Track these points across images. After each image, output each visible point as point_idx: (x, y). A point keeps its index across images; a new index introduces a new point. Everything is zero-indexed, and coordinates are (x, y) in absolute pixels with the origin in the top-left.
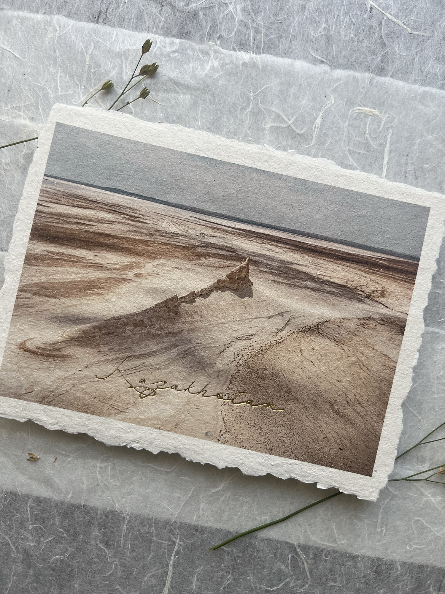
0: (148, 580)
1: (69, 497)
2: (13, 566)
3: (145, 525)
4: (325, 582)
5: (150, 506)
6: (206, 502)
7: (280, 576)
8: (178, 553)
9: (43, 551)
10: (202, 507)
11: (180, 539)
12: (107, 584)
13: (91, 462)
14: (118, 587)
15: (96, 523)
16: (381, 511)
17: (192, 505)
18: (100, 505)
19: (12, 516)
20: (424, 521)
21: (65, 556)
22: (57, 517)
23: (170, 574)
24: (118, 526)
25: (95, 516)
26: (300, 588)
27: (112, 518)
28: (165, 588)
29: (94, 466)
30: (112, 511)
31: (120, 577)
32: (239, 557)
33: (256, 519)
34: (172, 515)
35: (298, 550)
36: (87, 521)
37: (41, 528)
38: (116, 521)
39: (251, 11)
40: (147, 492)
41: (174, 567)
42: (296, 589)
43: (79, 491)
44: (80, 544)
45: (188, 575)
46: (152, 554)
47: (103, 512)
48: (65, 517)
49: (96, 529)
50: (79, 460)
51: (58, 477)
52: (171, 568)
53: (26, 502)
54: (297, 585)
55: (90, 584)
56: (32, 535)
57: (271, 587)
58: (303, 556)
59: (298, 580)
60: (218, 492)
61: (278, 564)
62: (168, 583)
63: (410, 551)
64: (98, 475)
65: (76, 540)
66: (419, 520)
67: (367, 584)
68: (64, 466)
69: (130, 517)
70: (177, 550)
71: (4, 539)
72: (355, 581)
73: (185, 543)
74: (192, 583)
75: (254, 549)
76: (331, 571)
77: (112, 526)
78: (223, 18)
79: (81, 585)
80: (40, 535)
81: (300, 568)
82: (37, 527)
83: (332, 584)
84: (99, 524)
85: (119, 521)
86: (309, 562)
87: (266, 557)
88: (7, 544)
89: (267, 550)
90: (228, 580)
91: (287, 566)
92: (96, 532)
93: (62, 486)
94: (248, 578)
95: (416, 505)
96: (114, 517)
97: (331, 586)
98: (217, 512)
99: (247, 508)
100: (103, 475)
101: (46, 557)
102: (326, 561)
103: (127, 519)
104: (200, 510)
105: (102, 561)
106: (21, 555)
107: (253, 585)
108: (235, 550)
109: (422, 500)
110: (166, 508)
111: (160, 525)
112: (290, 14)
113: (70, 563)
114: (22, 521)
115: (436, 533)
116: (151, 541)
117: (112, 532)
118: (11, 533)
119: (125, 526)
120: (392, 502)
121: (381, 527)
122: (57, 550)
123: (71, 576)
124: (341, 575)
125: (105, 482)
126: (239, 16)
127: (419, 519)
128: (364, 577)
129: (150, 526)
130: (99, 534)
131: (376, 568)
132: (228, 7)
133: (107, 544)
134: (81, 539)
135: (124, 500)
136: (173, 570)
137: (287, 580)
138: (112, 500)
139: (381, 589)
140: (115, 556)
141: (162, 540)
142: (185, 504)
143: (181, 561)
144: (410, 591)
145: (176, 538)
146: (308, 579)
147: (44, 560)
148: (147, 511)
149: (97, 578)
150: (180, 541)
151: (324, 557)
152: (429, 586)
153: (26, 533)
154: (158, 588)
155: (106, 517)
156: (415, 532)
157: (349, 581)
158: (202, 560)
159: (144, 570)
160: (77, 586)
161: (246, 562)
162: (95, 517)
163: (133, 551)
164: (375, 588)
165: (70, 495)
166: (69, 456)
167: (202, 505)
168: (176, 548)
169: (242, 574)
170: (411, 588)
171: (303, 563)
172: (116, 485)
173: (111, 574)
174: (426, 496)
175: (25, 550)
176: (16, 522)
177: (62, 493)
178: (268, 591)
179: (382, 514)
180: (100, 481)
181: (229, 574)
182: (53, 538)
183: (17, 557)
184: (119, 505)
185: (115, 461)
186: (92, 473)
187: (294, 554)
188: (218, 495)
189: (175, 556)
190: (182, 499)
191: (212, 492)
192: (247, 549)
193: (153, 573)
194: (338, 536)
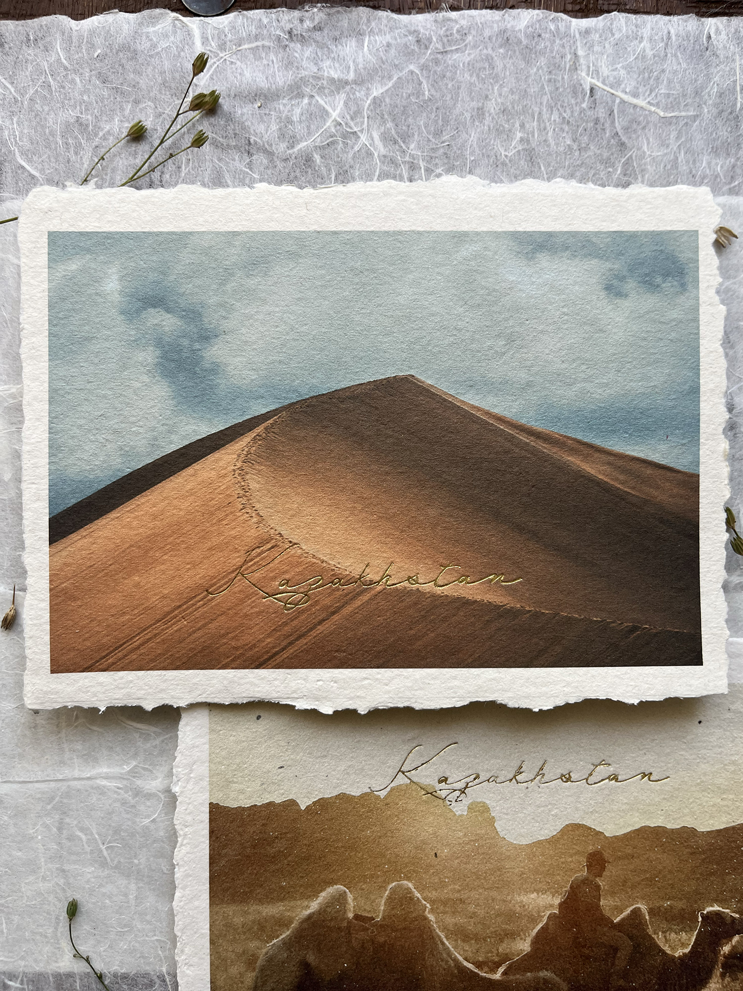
39: (396, 137)
78: (354, 157)
112: (461, 128)
126: (380, 148)
132: (359, 137)
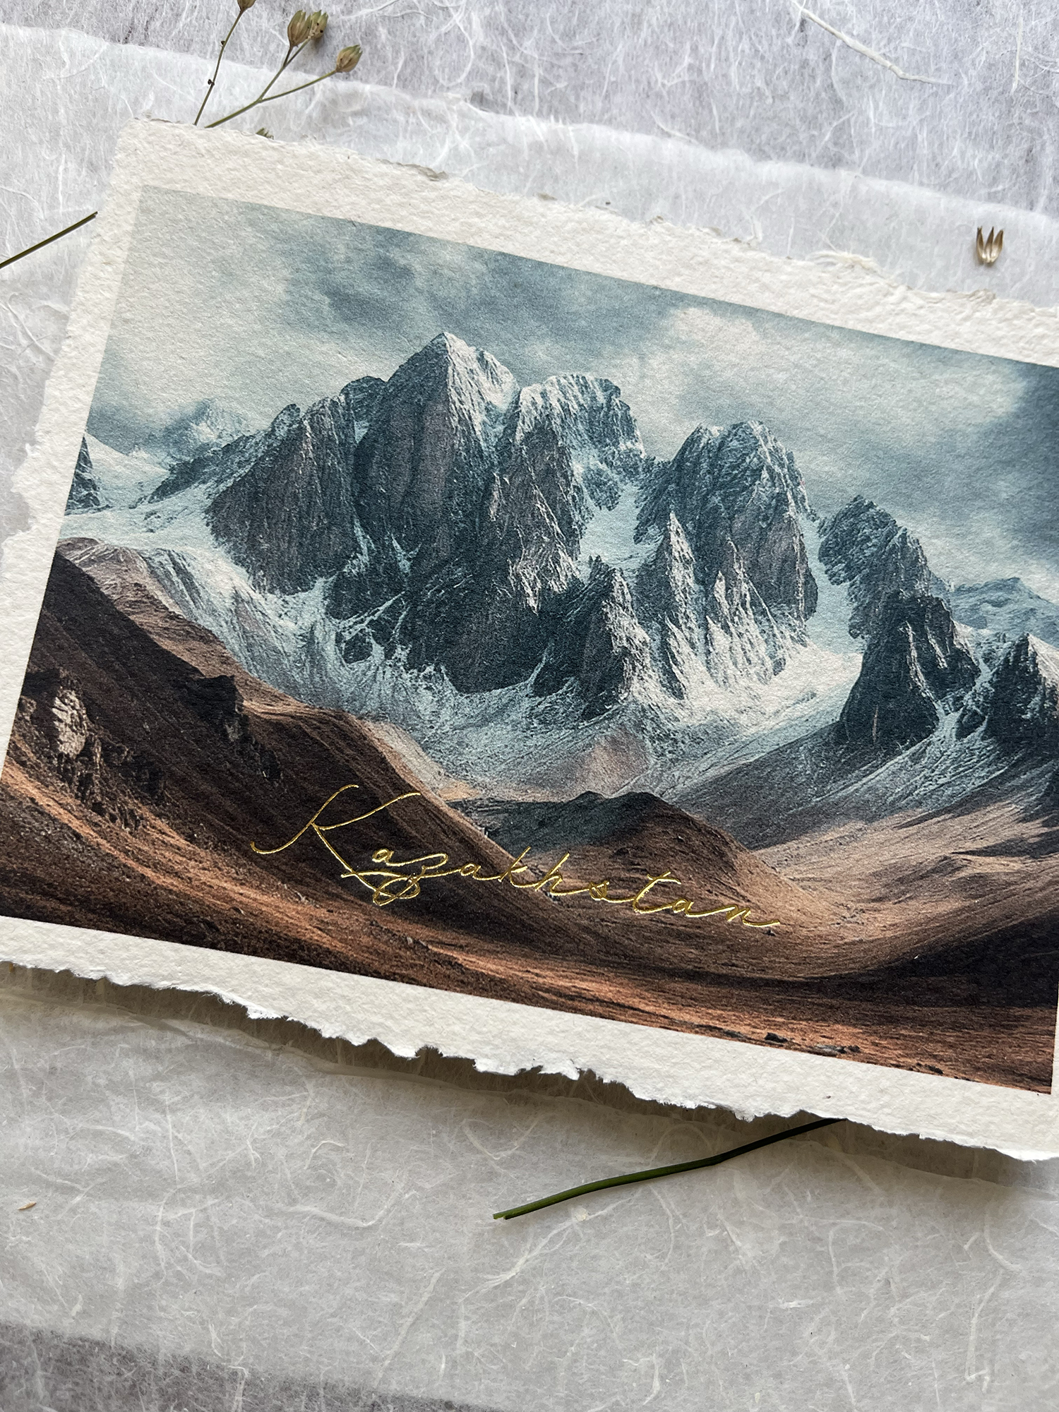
1: (74, 1314)
3: (297, 1394)
5: (309, 1335)
6: (475, 1317)
10: (462, 1334)
13: (139, 1208)
15: (154, 1388)
16: (974, 1320)
17: (433, 1326)
18: (165, 1337)
22: (40, 1373)
24: (218, 1398)
25: (149, 1368)
27: (199, 1374)
29: (147, 1220)
30: (199, 1353)
33: (622, 1365)
34: (374, 1359)
36: (127, 1384)
38: (211, 1382)
40: (301, 1294)
43: (102, 1296)
47: (174, 1356)
48: (62, 1373)
50: (103, 1204)
51: (42, 1254)
60: (507, 1284)
64: (159, 1247)
68: (59, 1223)
69: (252, 1372)
77: (200, 1396)
84: (162, 1392)
85: (220, 1382)
93: (54, 1279)
96: (206, 1371)
98: (507, 1346)
99: (595, 1331)
103: (243, 1375)
104: (460, 1342)
110: (358, 1339)
111: (342, 1390)
119: (239, 1398)
120: (1006, 1295)
121: (977, 1369)
125: (179, 1268)
129: (313, 1395)
135: (235, 1320)
138: (198, 1319)
142: (414, 1324)
155: (183, 1371)
162: (149, 1373)
165: (78, 1307)
166: (71, 1191)
167: (463, 1325)
172: (210, 1276)
177: (54, 1301)
180: (163, 1264)
184: (218, 1335)
185: (210, 1201)
186: (141, 1241)
188: (509, 1294)
190: (404, 1311)
191: (492, 1284)
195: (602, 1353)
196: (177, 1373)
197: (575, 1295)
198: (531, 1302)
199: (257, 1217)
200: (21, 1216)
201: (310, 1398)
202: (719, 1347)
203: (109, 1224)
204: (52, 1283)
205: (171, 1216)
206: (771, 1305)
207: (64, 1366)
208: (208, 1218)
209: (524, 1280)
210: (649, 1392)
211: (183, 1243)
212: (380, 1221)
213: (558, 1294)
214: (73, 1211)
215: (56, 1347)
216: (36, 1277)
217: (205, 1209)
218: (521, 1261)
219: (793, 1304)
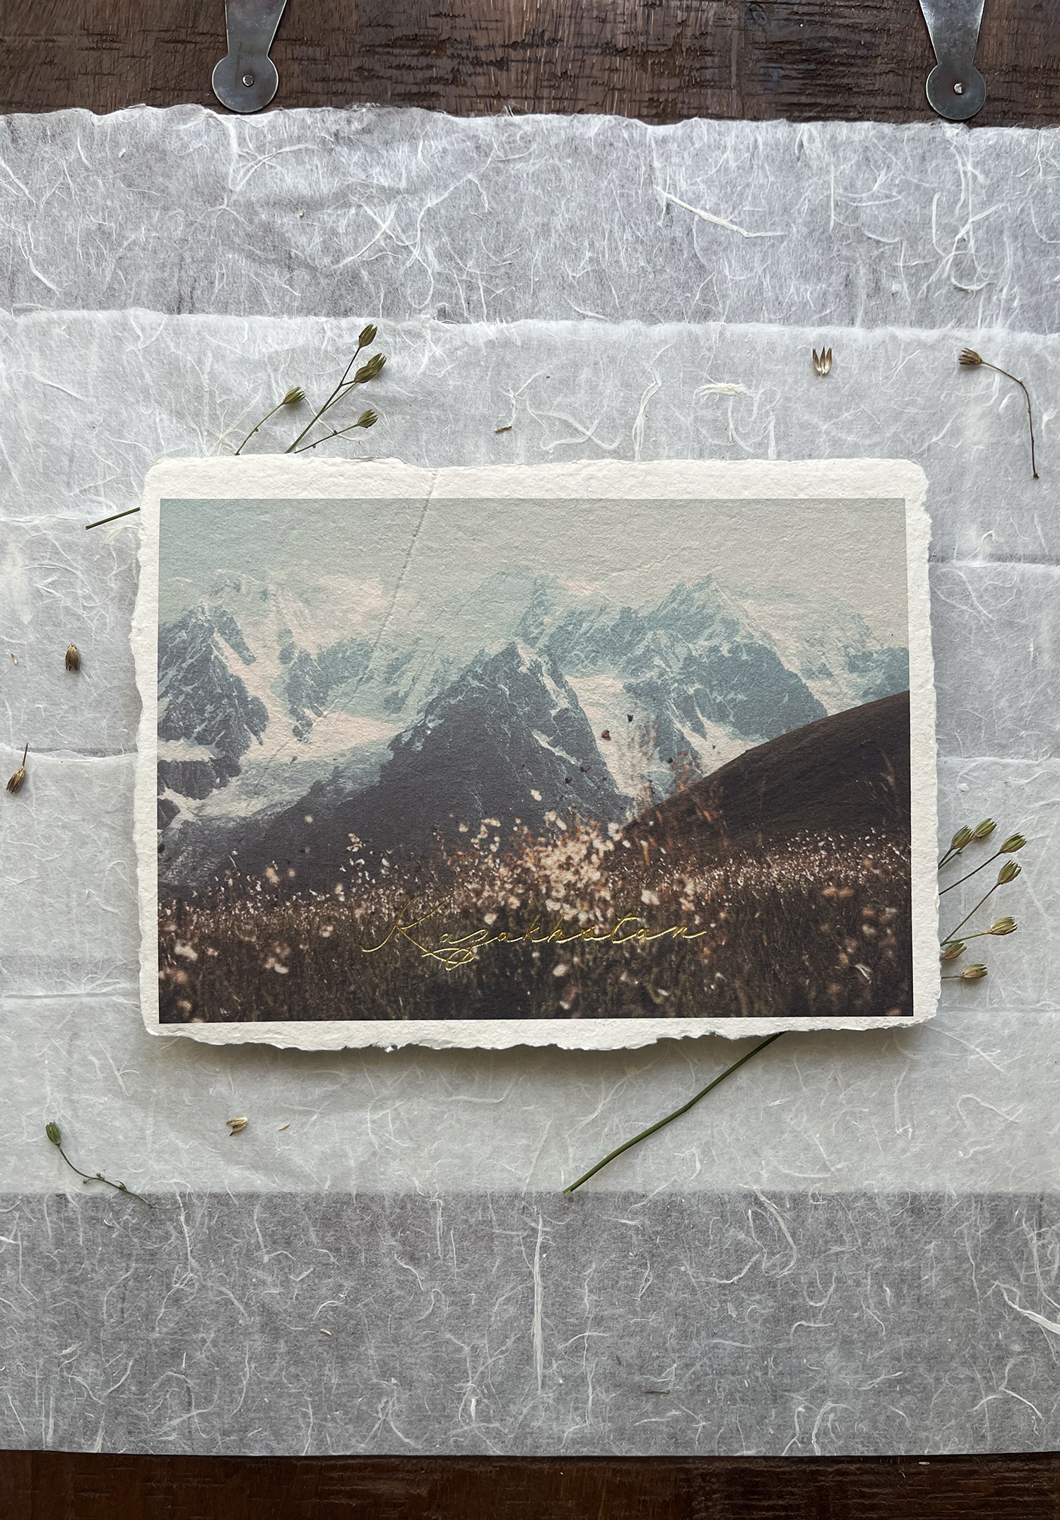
0: (501, 1309)
1: (326, 1188)
2: (246, 1343)
3: (475, 1210)
4: (823, 1248)
5: (476, 1173)
6: (577, 1145)
7: (740, 1252)
8: (544, 1248)
9: (297, 1299)
10: (570, 1156)
11: (544, 1221)
12: (427, 1334)
13: (353, 1116)
14: (449, 1336)
15: (386, 1223)
16: (895, 1095)
17: (551, 1154)
18: (386, 1191)
19: (229, 1245)
20: (979, 1100)
21: (339, 1298)
22: (312, 1229)
23: (539, 1290)
24: (426, 1221)
25: (380, 1211)
26: (782, 1269)
27: (412, 1209)
28: (535, 1319)
29: (361, 1122)
30: (410, 1196)
31: (449, 1317)
32: (657, 1233)
33: (675, 1157)
34: (519, 1180)
35: (763, 1199)
36: (368, 1224)
37: (286, 1256)
38: (420, 1212)
40: (467, 1149)
41: (543, 1276)
42: (773, 1272)
43: (342, 1173)
44: (364, 1269)
45: (571, 1286)
46: (498, 1261)
47: (394, 1200)
48: (326, 1226)
49: (388, 1236)
50: (332, 1117)
51: (299, 1155)
52: (537, 1279)
53: (251, 1216)
54: (774, 1265)
55: (396, 1341)
56: (272, 1273)
57: (728, 1278)
58: (772, 1207)
59: (774, 1254)
60: (594, 1121)
61: (731, 1233)
62: (538, 1308)
63: (967, 1160)
64: (371, 1136)
65: (354, 1264)
66: (969, 1099)
67: (901, 1237)
68: (305, 1133)
69: (445, 1201)
70: (543, 1243)
71: (221, 1292)
72: (877, 1235)
73: (553, 1228)
74: (583, 1299)
75: (681, 1213)
76: (830, 1224)
77: (416, 1222)
79: (378, 1347)
80: (287, 1270)
81: (773, 1232)
82: (278, 1255)
83: (836, 1248)
84: (391, 1225)
85: (426, 1211)
86: (787, 1215)
87: (707, 1223)
88: (228, 1302)
89: (704, 1209)
90: (647, 1280)
91: (748, 1233)
92: (388, 1241)
93: (310, 1169)
94: (683, 1269)
95: (958, 1072)
96: (416, 1205)
97: (837, 1254)
100: (381, 1134)
101: (305, 1310)
102: (816, 1207)
103: (439, 1204)
104: (570, 1161)
105: (410, 1293)
106: (258, 1318)
107: (693, 1280)
108: (647, 1222)
109: (966, 1060)
110: (507, 1170)
111: (502, 1203)
113: (351, 1310)
114: (248, 1251)
115: (1007, 1117)
116: (491, 1237)
117: (417, 1234)
118: (232, 1279)
119: (439, 1218)
120: (914, 1075)
121: (903, 1126)
122: (324, 1291)
123: (358, 1335)
124: (850, 1229)
125: (387, 1147)
127: (969, 1096)
128: (893, 1224)
129: (485, 1209)
130: (394, 1243)
131: (911, 1204)
133: (413, 1259)
134: (363, 1261)
135: (428, 1172)
136: (543, 1281)
137: (754, 1259)
138: (405, 1176)
139: (931, 1242)
140: (432, 1277)
141: (512, 1230)
142: (539, 1154)
143: (553, 1262)
144: (985, 1236)
145: (536, 1221)
146: (791, 1248)
147: (302, 1317)
148: (474, 1182)
149: (407, 1327)
150: (544, 1225)
151: (811, 1201)
152: (1019, 1220)
153: (260, 1273)
154: (522, 1322)
155: (402, 1209)
156: (968, 1123)
157: (866, 1237)
158: (593, 1252)
159: (490, 1293)
160: (372, 1352)
161: (671, 1240)
162: (381, 1215)
163: (464, 1261)
164: (918, 1241)
165: (328, 1183)
166: (310, 1113)
167: (571, 1150)
168: (540, 1240)
169: (670, 1263)
170: (987, 1231)
171: (776, 1220)
172: (408, 1148)
173: (430, 1315)
174: (972, 1052)
175: (263, 1306)
176: (237, 1256)
177: (313, 1182)
178: (723, 1287)
179: (900, 1100)
180: (376, 1146)
181: (646, 1269)
182: (312, 1269)
183: (250, 1323)
184: (420, 1183)
185: (397, 1102)
186: (360, 1135)
187: (755, 1208)
188: (595, 1126)
189: (541, 1255)
190: (532, 1149)
191: (584, 1123)
192: (670, 1216)
193: (507, 1295)
194: (829, 1156)
195: (661, 1152)
196: (398, 1211)
197: (637, 1120)
198: (611, 1130)
199: (429, 1108)
200: (281, 1134)
201: (484, 1210)
202: (733, 1137)
203: (337, 1128)
204: (309, 1172)
205: (376, 1117)
206: (762, 1106)
207: (326, 1222)
208: (399, 1114)
209: (603, 1116)
210: (694, 1171)
211: (387, 1131)
212: (507, 1096)
213: (627, 1121)
214: (314, 1124)
215: (319, 1210)
216: (298, 1170)
217: (396, 1109)
218: (600, 1106)
219: (777, 1103)
